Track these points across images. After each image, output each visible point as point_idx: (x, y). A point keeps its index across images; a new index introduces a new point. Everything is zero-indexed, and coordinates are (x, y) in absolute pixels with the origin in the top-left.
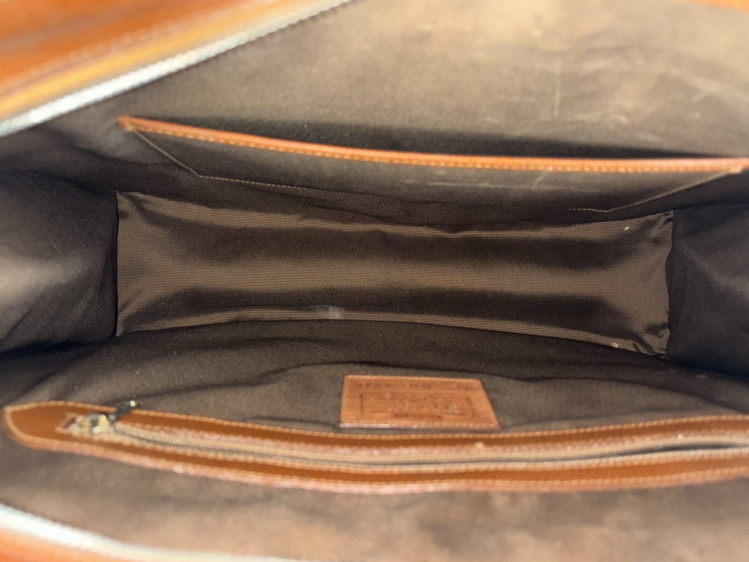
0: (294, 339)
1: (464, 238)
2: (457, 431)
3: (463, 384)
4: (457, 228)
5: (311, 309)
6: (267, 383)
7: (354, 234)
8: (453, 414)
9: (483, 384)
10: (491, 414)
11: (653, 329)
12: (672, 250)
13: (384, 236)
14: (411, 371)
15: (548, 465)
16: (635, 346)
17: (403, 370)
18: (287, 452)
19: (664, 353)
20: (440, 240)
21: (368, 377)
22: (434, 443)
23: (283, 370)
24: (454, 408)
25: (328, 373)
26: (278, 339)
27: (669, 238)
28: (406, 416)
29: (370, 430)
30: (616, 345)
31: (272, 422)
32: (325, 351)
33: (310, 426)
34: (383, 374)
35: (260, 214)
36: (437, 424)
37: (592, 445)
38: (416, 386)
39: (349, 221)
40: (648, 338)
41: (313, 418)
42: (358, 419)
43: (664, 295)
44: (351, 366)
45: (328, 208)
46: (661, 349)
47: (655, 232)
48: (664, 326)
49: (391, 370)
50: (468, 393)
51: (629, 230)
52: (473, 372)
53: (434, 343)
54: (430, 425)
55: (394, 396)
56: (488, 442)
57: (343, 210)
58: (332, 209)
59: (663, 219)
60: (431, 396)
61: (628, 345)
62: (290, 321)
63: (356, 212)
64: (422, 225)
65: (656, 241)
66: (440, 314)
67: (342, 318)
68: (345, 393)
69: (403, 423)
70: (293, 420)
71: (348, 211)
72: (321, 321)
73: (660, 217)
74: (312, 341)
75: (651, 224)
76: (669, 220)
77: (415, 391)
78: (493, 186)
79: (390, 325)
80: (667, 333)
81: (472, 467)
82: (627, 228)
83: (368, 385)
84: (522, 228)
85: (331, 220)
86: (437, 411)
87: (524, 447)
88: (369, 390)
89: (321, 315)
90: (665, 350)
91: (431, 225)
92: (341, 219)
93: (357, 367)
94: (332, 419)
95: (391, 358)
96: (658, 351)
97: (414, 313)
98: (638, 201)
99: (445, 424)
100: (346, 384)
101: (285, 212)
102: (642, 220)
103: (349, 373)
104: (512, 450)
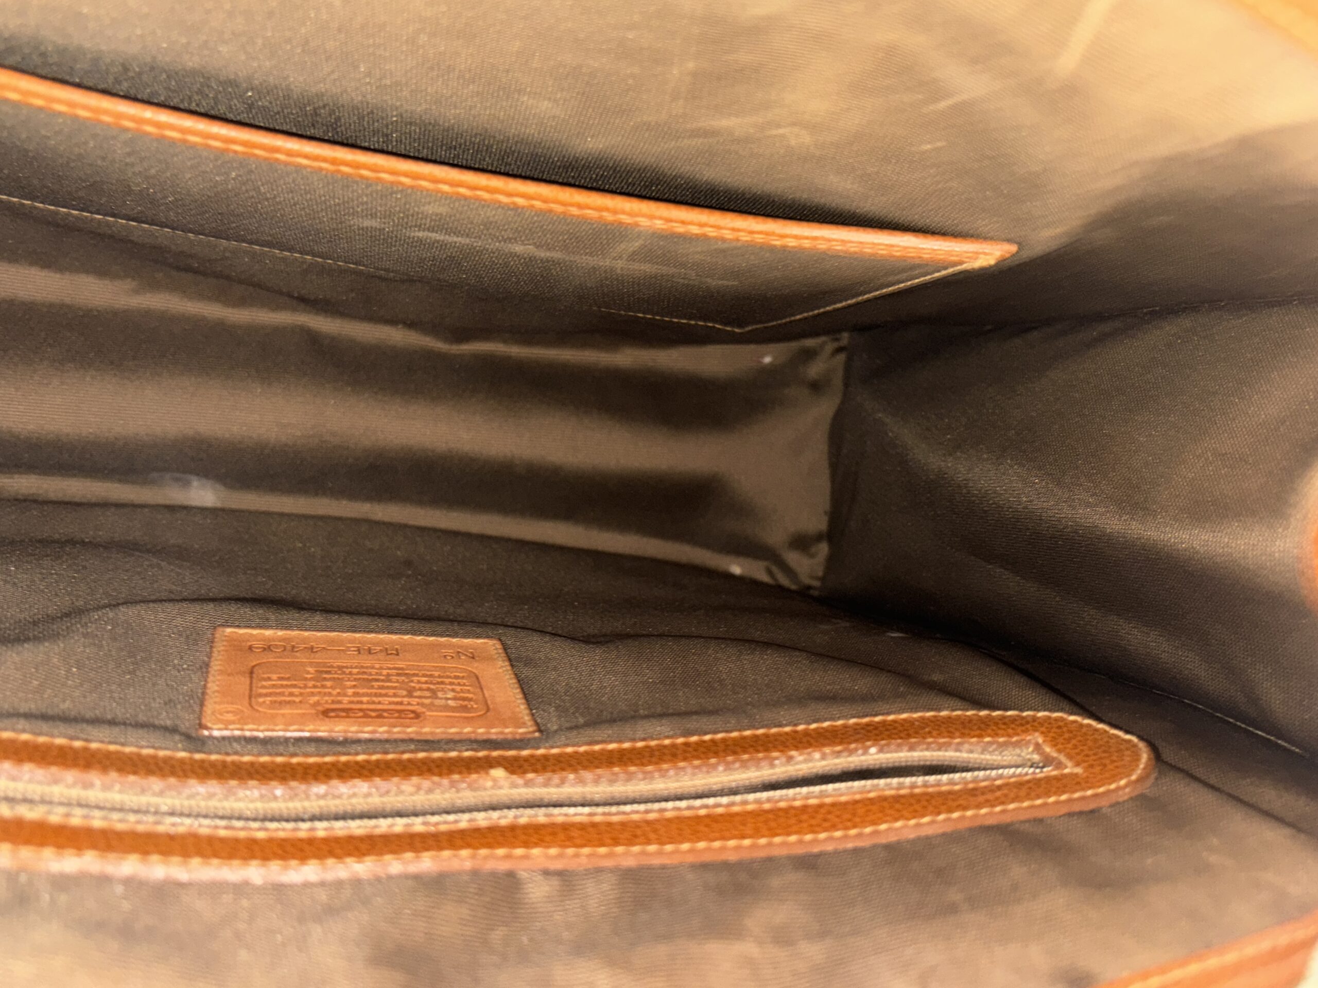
0: (109, 546)
1: (476, 356)
2: (452, 743)
3: (466, 647)
4: (462, 335)
5: (153, 482)
6: (37, 639)
7: (252, 330)
8: (447, 708)
9: (505, 648)
10: (522, 708)
11: (801, 543)
12: (843, 403)
13: (313, 339)
14: (360, 621)
15: (634, 812)
16: (770, 572)
17: (347, 620)
18: (76, 793)
19: (816, 583)
20: (429, 355)
21: (268, 633)
22: (406, 769)
23: (80, 612)
24: (447, 696)
25: (179, 621)
26: (72, 542)
27: (838, 381)
28: (346, 713)
29: (266, 743)
30: (736, 570)
31: (44, 726)
32: (178, 574)
33: (133, 735)
34: (301, 628)
35: (44, 273)
36: (411, 731)
37: (714, 767)
38: (369, 651)
39: (242, 302)
40: (793, 558)
41: (141, 718)
42: (243, 721)
43: (823, 483)
44: (233, 607)
45: (196, 272)
46: (812, 577)
47: (815, 370)
48: (819, 538)
49: (318, 617)
50: (476, 667)
51: (771, 364)
52: (485, 623)
53: (408, 563)
54: (397, 732)
55: (322, 672)
56: (515, 767)
57: (228, 278)
58: (205, 274)
59: (830, 347)
60: (401, 672)
61: (757, 570)
62: (105, 505)
63: (259, 286)
64: (392, 322)
65: (816, 387)
66: (420, 503)
67: (219, 505)
68: (216, 665)
69: (339, 729)
70: (96, 721)
71: (240, 282)
72: (172, 509)
73: (824, 343)
74: (148, 551)
75: (809, 355)
76: (839, 350)
77: (367, 661)
78: (543, 254)
79: (320, 523)
80: (823, 549)
81: (482, 819)
82: (767, 360)
83: (268, 649)
84: (584, 345)
85: (201, 296)
86: (413, 704)
87: (587, 775)
88: (270, 658)
89: (175, 494)
90: (818, 578)
91: (411, 325)
92: (222, 297)
93: (246, 611)
94: (186, 721)
95: (319, 592)
96: (807, 581)
97: (369, 498)
98: (801, 313)
99: (428, 730)
100: (219, 646)
101: (102, 273)
102: (794, 345)
103: (226, 625)
104: (563, 782)
